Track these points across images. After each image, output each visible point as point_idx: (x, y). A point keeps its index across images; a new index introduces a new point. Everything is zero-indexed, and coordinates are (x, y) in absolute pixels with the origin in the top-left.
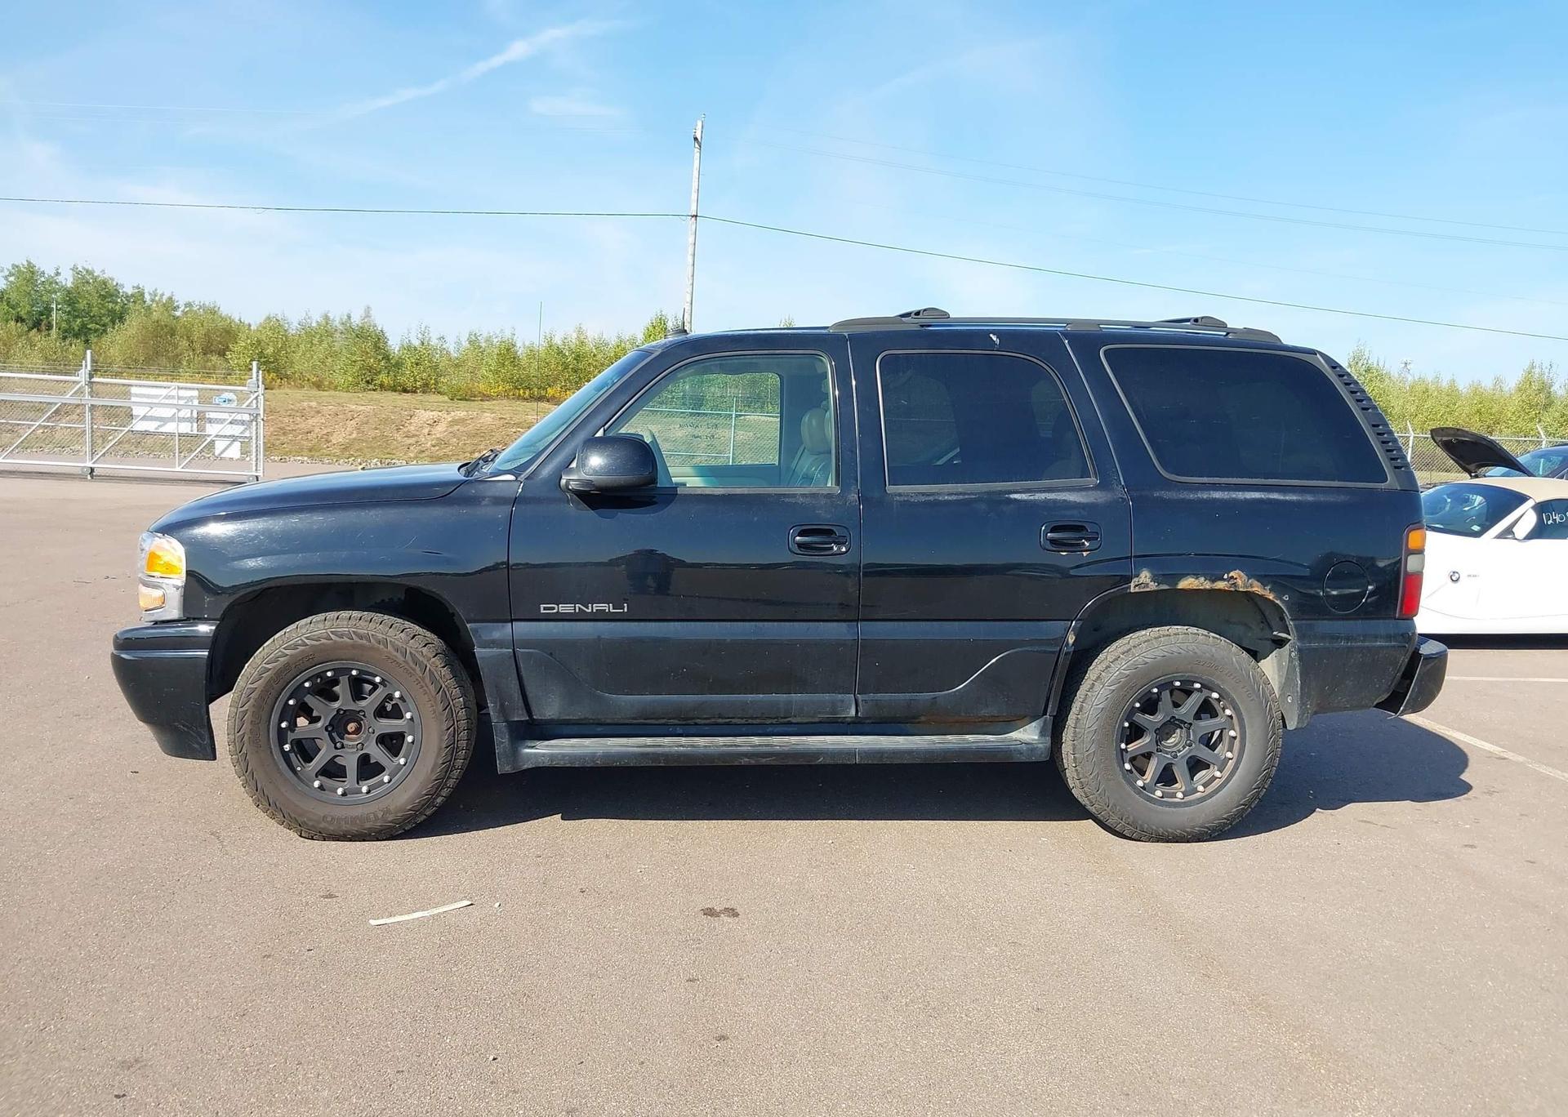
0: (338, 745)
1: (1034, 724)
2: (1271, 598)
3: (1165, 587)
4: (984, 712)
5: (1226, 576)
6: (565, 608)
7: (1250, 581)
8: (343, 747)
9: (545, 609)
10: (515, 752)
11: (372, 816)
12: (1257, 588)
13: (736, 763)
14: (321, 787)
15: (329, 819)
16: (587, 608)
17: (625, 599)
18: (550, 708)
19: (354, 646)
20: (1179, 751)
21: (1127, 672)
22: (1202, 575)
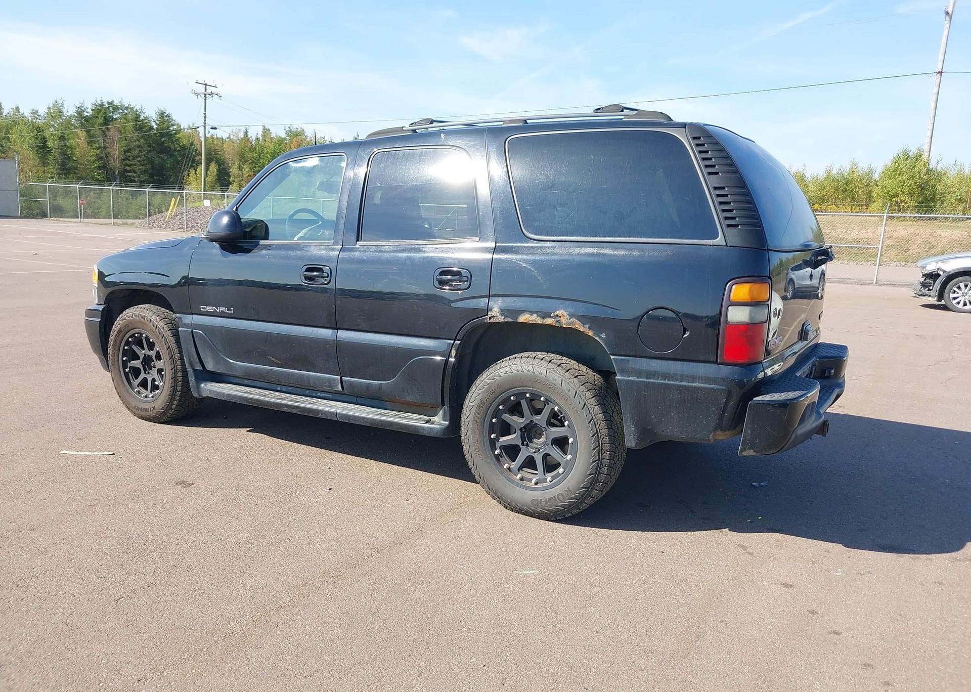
0: (147, 372)
1: (440, 412)
2: (590, 334)
3: (510, 320)
4: (409, 398)
5: (552, 315)
6: (210, 309)
7: (572, 319)
8: (149, 373)
9: (202, 308)
10: (198, 387)
11: (149, 409)
12: (578, 325)
13: (283, 410)
14: (139, 392)
15: (136, 408)
16: (218, 309)
17: (232, 306)
18: (210, 366)
19: (141, 322)
20: (541, 449)
21: (488, 382)
22: (535, 312)
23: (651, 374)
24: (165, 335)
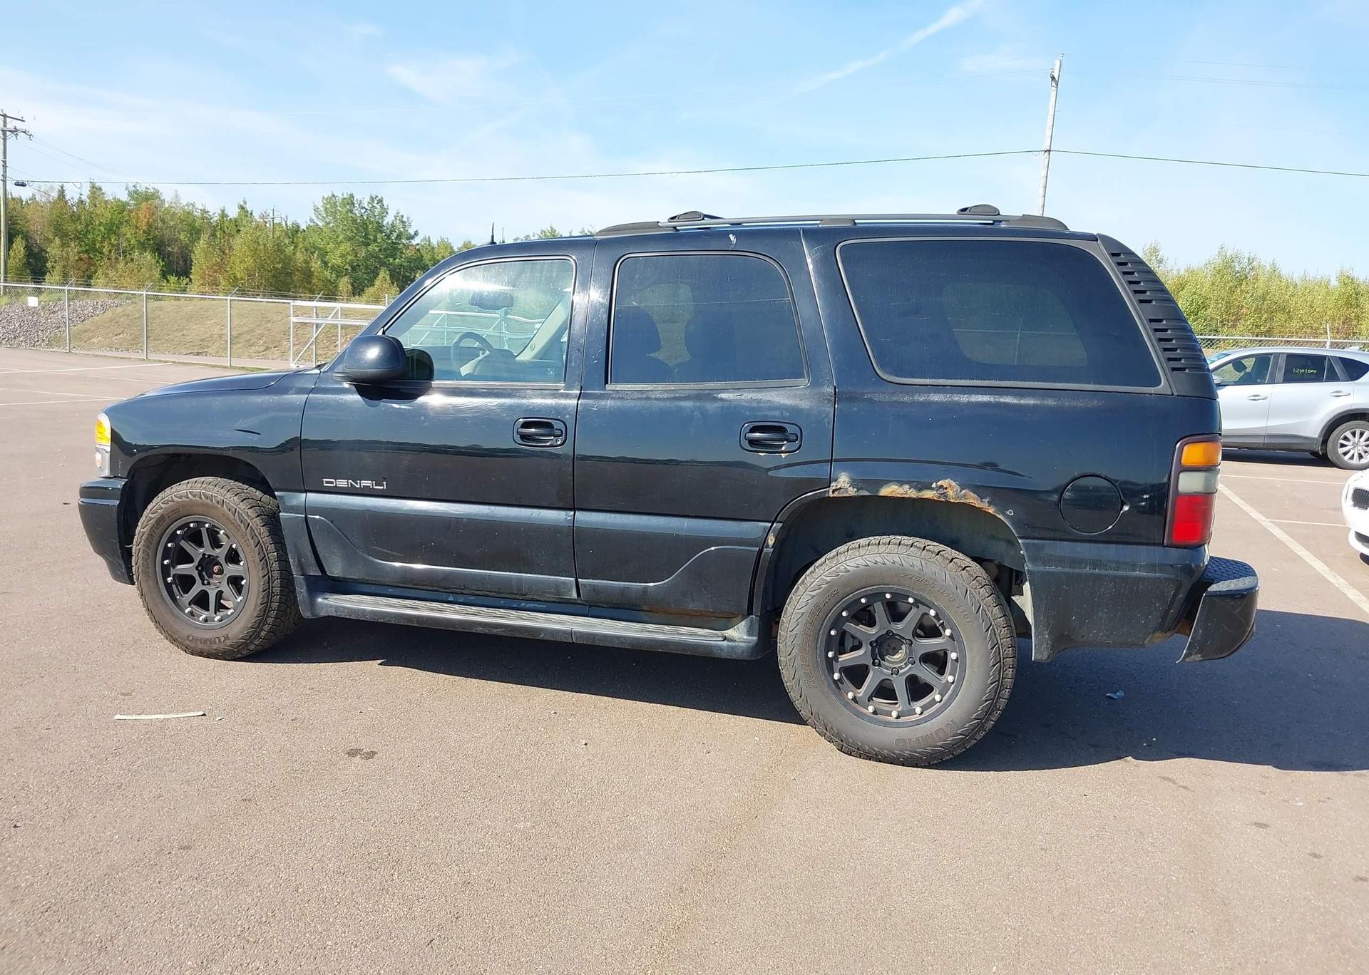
0: (206, 582)
1: (743, 623)
2: (991, 511)
3: (866, 493)
4: (692, 606)
5: (934, 485)
6: (342, 483)
7: (963, 492)
8: (209, 584)
9: (327, 482)
11: (217, 640)
12: (972, 499)
13: (474, 631)
14: (192, 613)
15: (191, 638)
16: (357, 483)
17: (385, 478)
19: (203, 505)
20: (902, 668)
21: (828, 579)
22: (906, 483)
23: (1075, 562)
24: (251, 524)
